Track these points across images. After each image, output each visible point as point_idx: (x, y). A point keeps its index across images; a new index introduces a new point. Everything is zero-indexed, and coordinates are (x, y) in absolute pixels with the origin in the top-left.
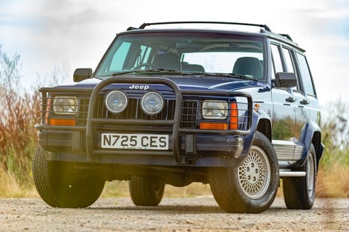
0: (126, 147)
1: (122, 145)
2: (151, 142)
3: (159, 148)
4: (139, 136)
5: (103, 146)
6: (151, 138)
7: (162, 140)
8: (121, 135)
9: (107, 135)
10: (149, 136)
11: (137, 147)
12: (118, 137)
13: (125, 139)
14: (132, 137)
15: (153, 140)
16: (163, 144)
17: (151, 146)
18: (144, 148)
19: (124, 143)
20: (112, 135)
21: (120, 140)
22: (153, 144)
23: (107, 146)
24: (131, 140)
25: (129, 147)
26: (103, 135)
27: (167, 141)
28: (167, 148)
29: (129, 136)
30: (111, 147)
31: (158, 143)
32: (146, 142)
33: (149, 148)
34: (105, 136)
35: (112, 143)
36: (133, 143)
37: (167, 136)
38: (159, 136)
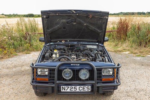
0: (72, 91)
1: (70, 90)
3: (86, 91)
4: (78, 87)
5: (62, 91)
6: (83, 87)
8: (70, 86)
10: (82, 86)
11: (77, 91)
13: (72, 88)
15: (84, 88)
16: (88, 89)
18: (80, 91)
20: (66, 86)
21: (69, 88)
22: (84, 89)
23: (64, 91)
24: (74, 88)
25: (74, 91)
27: (90, 88)
28: (90, 91)
29: (73, 87)
30: (66, 91)
31: (86, 89)
32: (81, 89)
33: (82, 91)
34: (63, 87)
35: (66, 89)
36: (75, 89)
37: (90, 86)
38: (87, 86)
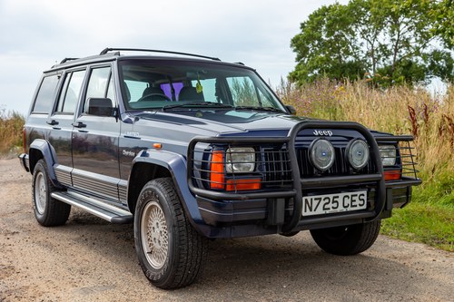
0: (328, 212)
1: (324, 209)
2: (352, 201)
3: (358, 208)
4: (341, 195)
5: (304, 214)
6: (352, 196)
7: (361, 197)
8: (323, 197)
9: (309, 198)
10: (350, 194)
11: (338, 210)
12: (320, 199)
13: (327, 201)
14: (334, 197)
15: (354, 198)
16: (362, 203)
17: (352, 206)
18: (345, 210)
19: (326, 206)
20: (314, 197)
21: (322, 203)
22: (353, 204)
23: (308, 213)
24: (333, 202)
25: (332, 210)
26: (304, 198)
27: (365, 198)
28: (364, 207)
29: (331, 196)
30: (313, 213)
31: (358, 202)
32: (348, 201)
33: (350, 209)
34: (306, 201)
35: (313, 208)
36: (335, 205)
37: (365, 192)
38: (359, 193)
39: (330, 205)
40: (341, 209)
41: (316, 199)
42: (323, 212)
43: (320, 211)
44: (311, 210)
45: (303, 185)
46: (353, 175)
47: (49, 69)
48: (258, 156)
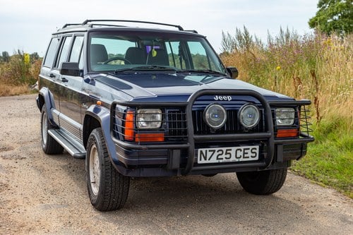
0: (221, 161)
1: (218, 159)
2: (244, 153)
3: (250, 159)
4: (234, 149)
5: (199, 162)
6: (244, 149)
7: (253, 151)
8: (217, 149)
9: (204, 150)
10: (242, 148)
11: (231, 160)
12: (214, 151)
13: (220, 152)
14: (227, 150)
15: (246, 151)
16: (254, 155)
17: (244, 157)
18: (237, 160)
19: (219, 157)
20: (208, 149)
21: (216, 154)
22: (246, 156)
23: (203, 161)
24: (226, 154)
25: (225, 160)
26: (199, 150)
27: (257, 151)
28: (257, 158)
29: (224, 149)
30: (207, 162)
31: (250, 154)
32: (240, 154)
33: (242, 159)
34: (201, 152)
35: (208, 158)
36: (228, 156)
37: (257, 147)
38: (251, 147)
39: (224, 156)
40: (233, 159)
41: (210, 151)
42: (217, 161)
43: (214, 160)
44: (205, 159)
45: (195, 140)
46: (245, 133)
47: (56, 32)
48: (163, 117)
